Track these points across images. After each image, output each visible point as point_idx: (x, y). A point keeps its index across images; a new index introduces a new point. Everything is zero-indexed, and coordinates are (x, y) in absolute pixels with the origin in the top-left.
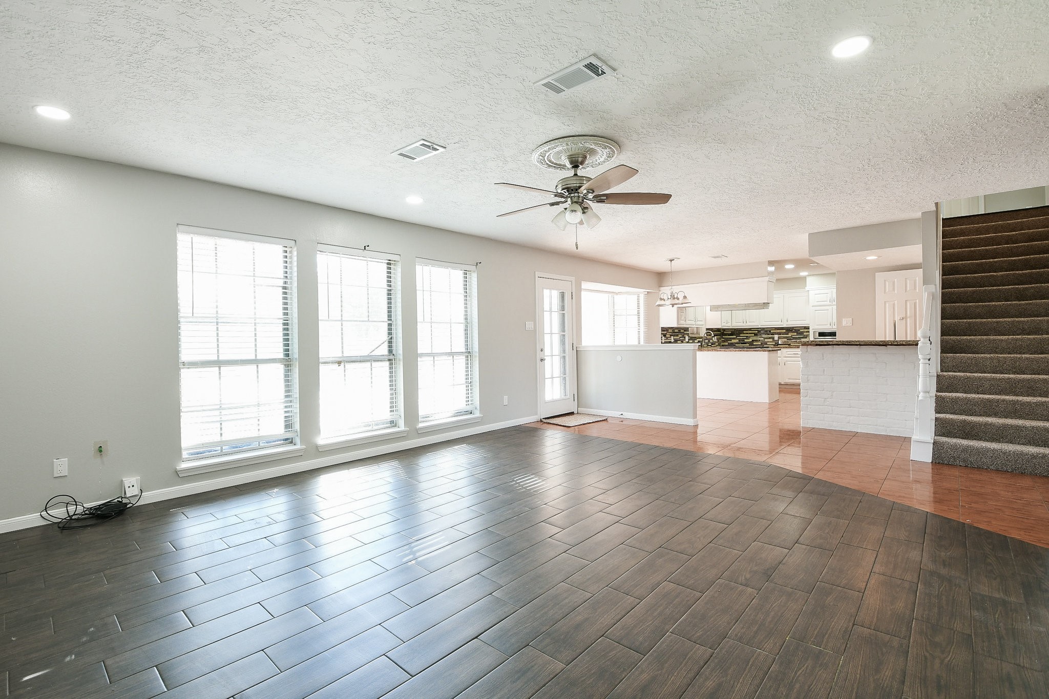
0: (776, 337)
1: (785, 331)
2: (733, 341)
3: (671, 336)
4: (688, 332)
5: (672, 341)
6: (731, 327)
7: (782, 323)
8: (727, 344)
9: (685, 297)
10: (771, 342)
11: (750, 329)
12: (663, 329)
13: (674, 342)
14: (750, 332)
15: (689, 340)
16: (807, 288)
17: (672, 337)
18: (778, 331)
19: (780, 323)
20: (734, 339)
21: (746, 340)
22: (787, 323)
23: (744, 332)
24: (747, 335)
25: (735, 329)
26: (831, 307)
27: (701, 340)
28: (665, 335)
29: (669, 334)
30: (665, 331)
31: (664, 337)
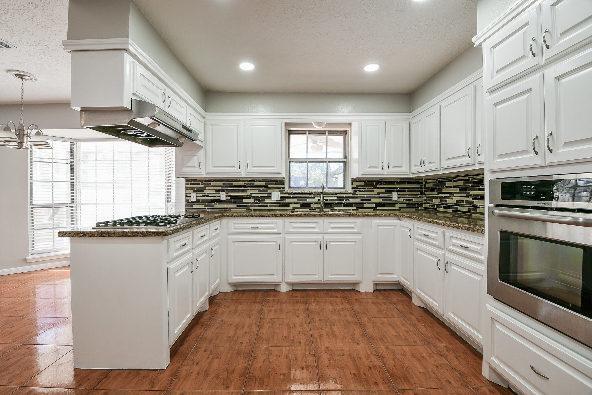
28: (198, 191)
29: (212, 189)
30: (199, 184)
31: (195, 193)
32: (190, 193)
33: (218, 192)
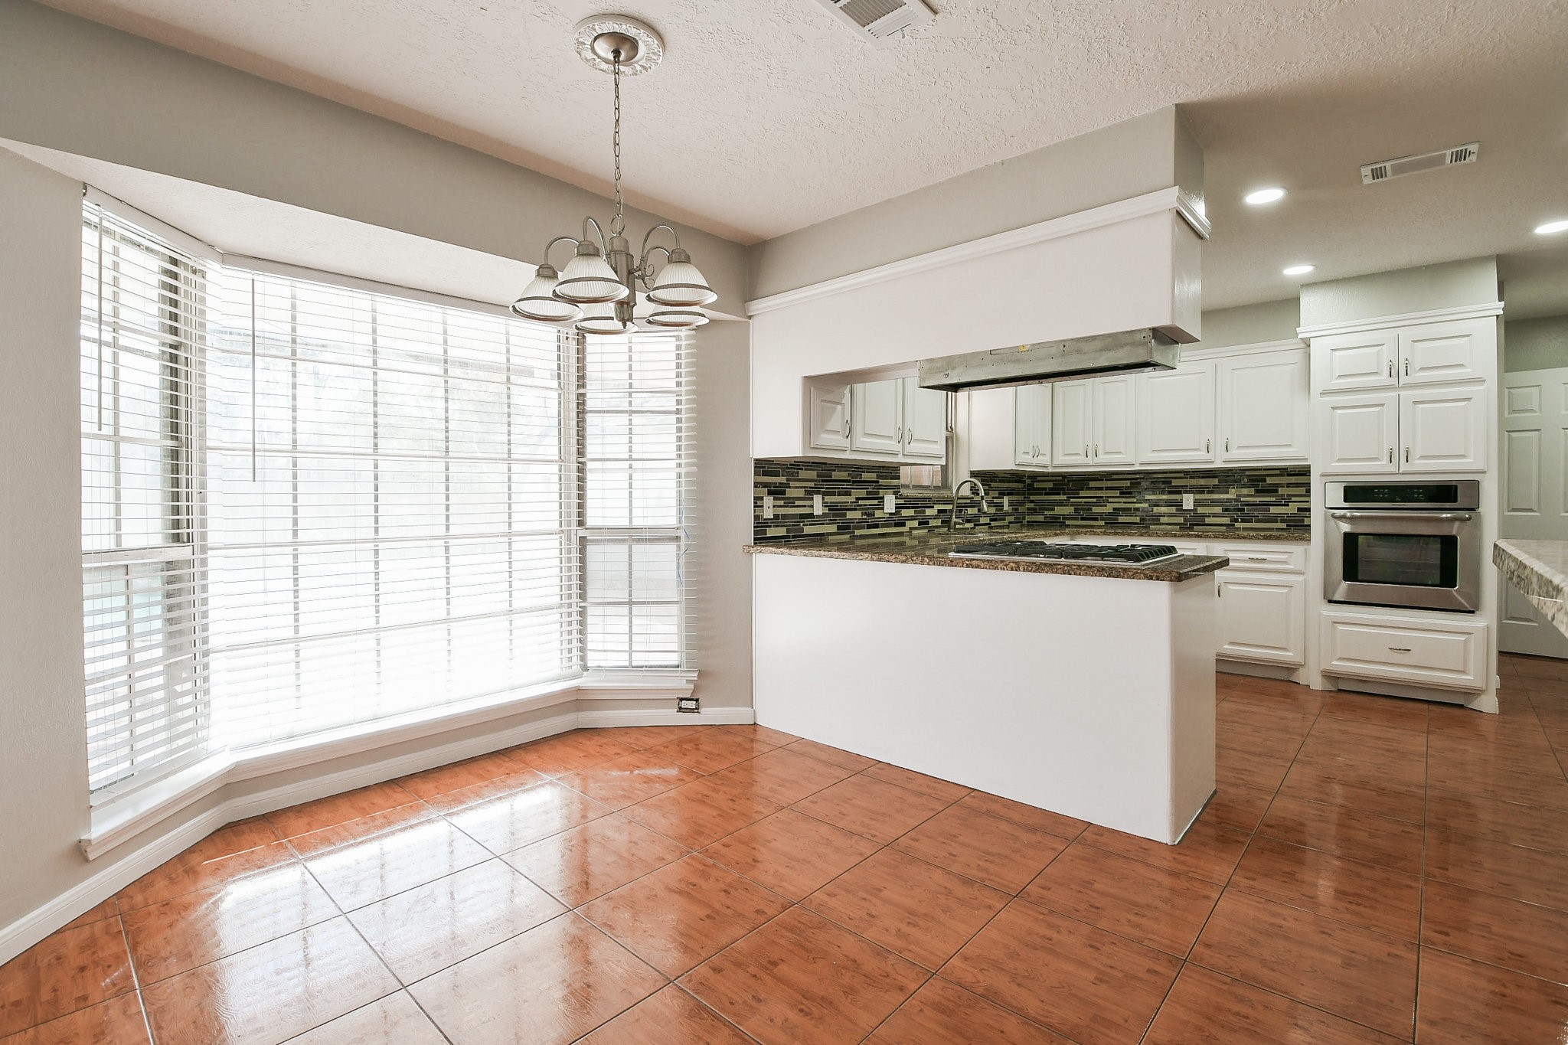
0: (1188, 501)
2: (1059, 510)
4: (895, 482)
6: (1050, 470)
7: (1208, 457)
8: (1041, 518)
10: (1171, 515)
11: (1108, 476)
12: (764, 467)
14: (1109, 484)
15: (899, 507)
16: (1303, 331)
17: (817, 497)
18: (1194, 482)
19: (1201, 455)
20: (1061, 504)
21: (1095, 509)
22: (1229, 456)
23: (1092, 484)
24: (1099, 493)
25: (1064, 476)
26: (1394, 394)
27: (949, 507)
28: (777, 492)
29: (801, 487)
30: (776, 474)
31: (772, 498)
32: (762, 499)
33: (810, 494)
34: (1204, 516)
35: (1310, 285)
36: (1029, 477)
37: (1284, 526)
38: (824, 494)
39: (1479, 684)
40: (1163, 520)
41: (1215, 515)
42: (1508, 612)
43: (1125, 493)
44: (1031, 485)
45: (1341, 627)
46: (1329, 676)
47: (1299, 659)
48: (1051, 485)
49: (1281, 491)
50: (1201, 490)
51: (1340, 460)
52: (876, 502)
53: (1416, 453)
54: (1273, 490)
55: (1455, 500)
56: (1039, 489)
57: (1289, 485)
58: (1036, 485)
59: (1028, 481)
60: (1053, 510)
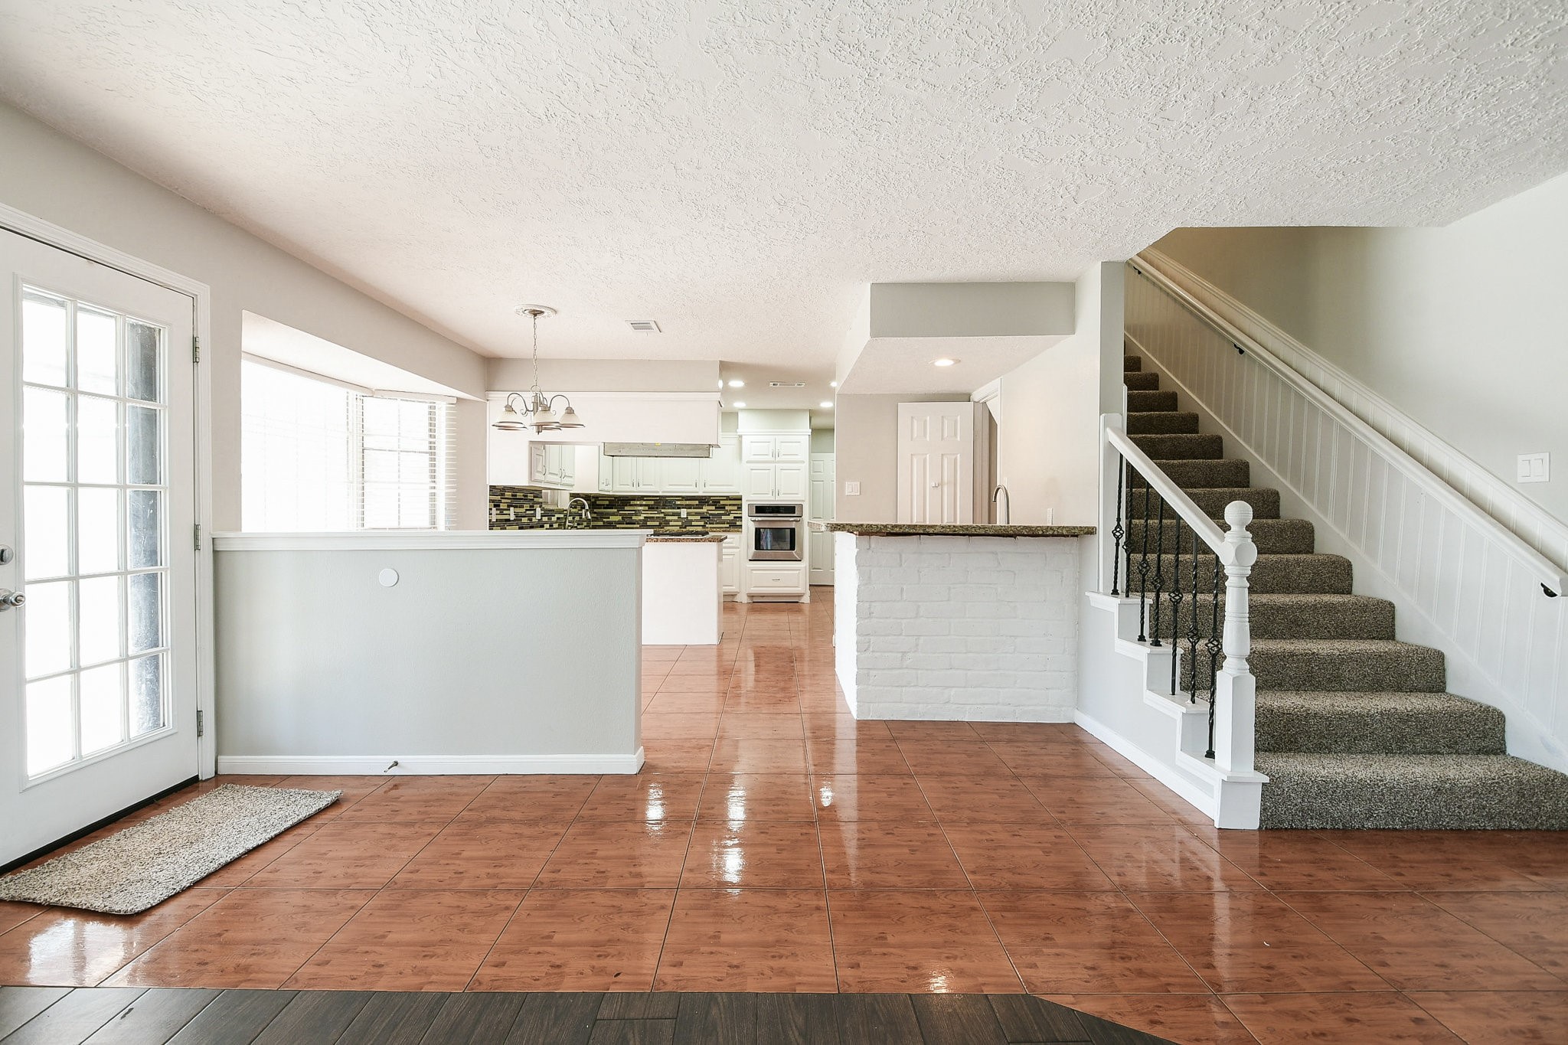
1: (697, 502)
2: (612, 518)
3: (509, 506)
4: (540, 499)
5: (512, 517)
6: (611, 493)
7: (696, 489)
8: (601, 523)
9: (570, 411)
10: (675, 521)
11: (641, 498)
12: (494, 491)
13: (515, 520)
14: (643, 502)
16: (740, 431)
17: (512, 508)
18: (688, 502)
19: (693, 488)
20: (613, 514)
21: (634, 518)
22: (705, 489)
23: (632, 502)
24: (636, 508)
25: (616, 497)
26: (773, 464)
28: (497, 505)
29: (506, 503)
30: (497, 495)
31: (495, 509)
32: (492, 509)
34: (692, 521)
35: (742, 410)
36: (593, 497)
37: (728, 526)
38: (515, 507)
39: (802, 592)
40: (671, 523)
41: (697, 521)
42: (813, 567)
43: (651, 508)
44: (595, 502)
45: (754, 572)
46: (751, 596)
47: (738, 590)
48: (607, 503)
49: (727, 508)
50: (688, 507)
51: (754, 494)
52: (532, 512)
53: (781, 492)
54: (723, 507)
55: (794, 513)
56: (600, 505)
57: (730, 505)
58: (598, 502)
59: (593, 500)
60: (609, 518)
